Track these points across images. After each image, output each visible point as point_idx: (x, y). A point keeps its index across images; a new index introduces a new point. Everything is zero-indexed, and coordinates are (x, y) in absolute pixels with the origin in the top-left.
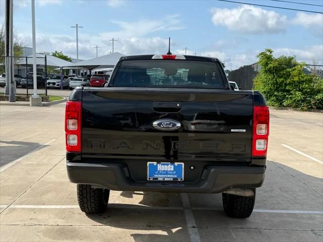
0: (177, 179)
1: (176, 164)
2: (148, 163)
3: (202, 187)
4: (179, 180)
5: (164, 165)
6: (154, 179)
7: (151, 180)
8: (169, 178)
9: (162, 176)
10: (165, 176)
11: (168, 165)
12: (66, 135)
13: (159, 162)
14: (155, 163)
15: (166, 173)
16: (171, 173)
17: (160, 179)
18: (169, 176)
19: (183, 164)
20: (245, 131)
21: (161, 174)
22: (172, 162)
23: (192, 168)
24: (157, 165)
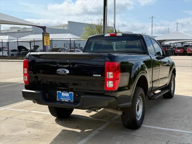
0: (70, 101)
1: (70, 92)
2: (57, 91)
3: (77, 106)
4: (71, 102)
5: (65, 93)
6: (60, 100)
7: (59, 100)
8: (67, 100)
9: (64, 99)
10: (65, 99)
11: (66, 93)
12: (24, 76)
13: (62, 91)
14: (60, 92)
15: (66, 97)
16: (68, 97)
17: (63, 100)
18: (67, 99)
19: (73, 93)
20: (100, 76)
21: (63, 98)
22: (68, 92)
23: (77, 95)
24: (61, 93)
